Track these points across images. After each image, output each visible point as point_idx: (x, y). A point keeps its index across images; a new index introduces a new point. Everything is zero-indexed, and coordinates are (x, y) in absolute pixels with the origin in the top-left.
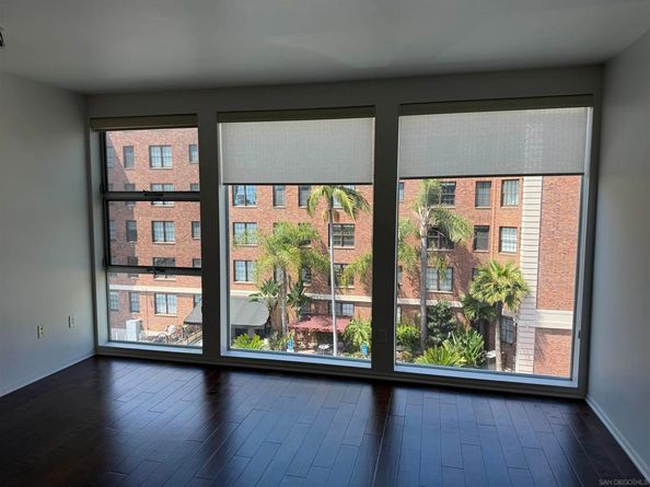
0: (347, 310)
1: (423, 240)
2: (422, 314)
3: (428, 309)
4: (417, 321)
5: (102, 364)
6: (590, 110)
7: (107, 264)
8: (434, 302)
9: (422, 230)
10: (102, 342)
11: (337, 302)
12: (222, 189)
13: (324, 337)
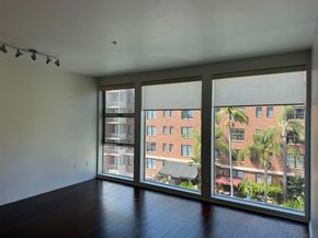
0: (240, 175)
1: (284, 139)
2: (284, 181)
3: (288, 178)
4: (282, 184)
5: (99, 182)
6: (305, 72)
7: (103, 142)
8: (292, 174)
9: (284, 133)
10: (100, 172)
11: (234, 170)
12: (143, 113)
13: (227, 188)
